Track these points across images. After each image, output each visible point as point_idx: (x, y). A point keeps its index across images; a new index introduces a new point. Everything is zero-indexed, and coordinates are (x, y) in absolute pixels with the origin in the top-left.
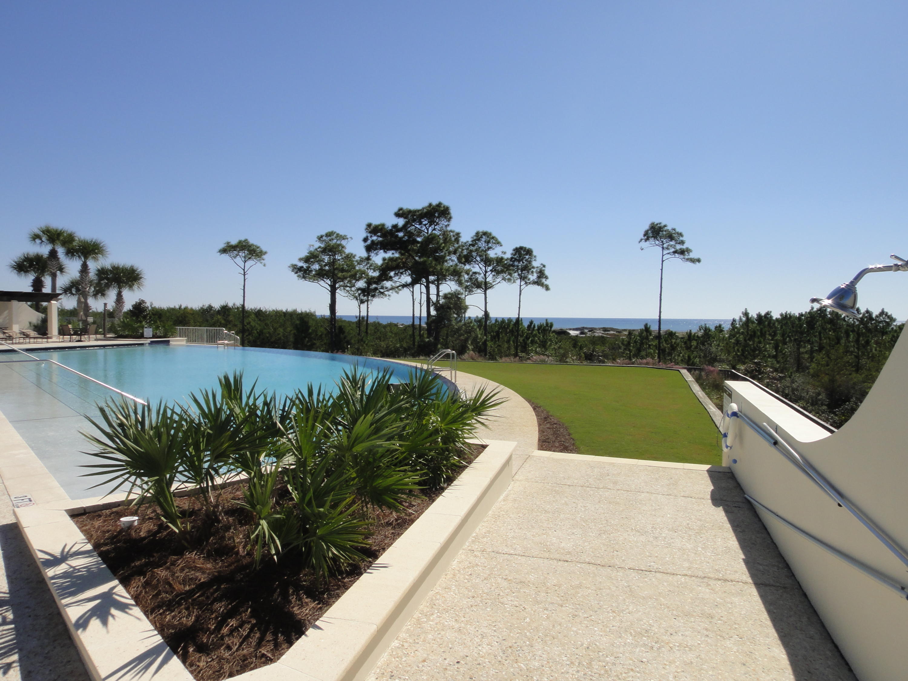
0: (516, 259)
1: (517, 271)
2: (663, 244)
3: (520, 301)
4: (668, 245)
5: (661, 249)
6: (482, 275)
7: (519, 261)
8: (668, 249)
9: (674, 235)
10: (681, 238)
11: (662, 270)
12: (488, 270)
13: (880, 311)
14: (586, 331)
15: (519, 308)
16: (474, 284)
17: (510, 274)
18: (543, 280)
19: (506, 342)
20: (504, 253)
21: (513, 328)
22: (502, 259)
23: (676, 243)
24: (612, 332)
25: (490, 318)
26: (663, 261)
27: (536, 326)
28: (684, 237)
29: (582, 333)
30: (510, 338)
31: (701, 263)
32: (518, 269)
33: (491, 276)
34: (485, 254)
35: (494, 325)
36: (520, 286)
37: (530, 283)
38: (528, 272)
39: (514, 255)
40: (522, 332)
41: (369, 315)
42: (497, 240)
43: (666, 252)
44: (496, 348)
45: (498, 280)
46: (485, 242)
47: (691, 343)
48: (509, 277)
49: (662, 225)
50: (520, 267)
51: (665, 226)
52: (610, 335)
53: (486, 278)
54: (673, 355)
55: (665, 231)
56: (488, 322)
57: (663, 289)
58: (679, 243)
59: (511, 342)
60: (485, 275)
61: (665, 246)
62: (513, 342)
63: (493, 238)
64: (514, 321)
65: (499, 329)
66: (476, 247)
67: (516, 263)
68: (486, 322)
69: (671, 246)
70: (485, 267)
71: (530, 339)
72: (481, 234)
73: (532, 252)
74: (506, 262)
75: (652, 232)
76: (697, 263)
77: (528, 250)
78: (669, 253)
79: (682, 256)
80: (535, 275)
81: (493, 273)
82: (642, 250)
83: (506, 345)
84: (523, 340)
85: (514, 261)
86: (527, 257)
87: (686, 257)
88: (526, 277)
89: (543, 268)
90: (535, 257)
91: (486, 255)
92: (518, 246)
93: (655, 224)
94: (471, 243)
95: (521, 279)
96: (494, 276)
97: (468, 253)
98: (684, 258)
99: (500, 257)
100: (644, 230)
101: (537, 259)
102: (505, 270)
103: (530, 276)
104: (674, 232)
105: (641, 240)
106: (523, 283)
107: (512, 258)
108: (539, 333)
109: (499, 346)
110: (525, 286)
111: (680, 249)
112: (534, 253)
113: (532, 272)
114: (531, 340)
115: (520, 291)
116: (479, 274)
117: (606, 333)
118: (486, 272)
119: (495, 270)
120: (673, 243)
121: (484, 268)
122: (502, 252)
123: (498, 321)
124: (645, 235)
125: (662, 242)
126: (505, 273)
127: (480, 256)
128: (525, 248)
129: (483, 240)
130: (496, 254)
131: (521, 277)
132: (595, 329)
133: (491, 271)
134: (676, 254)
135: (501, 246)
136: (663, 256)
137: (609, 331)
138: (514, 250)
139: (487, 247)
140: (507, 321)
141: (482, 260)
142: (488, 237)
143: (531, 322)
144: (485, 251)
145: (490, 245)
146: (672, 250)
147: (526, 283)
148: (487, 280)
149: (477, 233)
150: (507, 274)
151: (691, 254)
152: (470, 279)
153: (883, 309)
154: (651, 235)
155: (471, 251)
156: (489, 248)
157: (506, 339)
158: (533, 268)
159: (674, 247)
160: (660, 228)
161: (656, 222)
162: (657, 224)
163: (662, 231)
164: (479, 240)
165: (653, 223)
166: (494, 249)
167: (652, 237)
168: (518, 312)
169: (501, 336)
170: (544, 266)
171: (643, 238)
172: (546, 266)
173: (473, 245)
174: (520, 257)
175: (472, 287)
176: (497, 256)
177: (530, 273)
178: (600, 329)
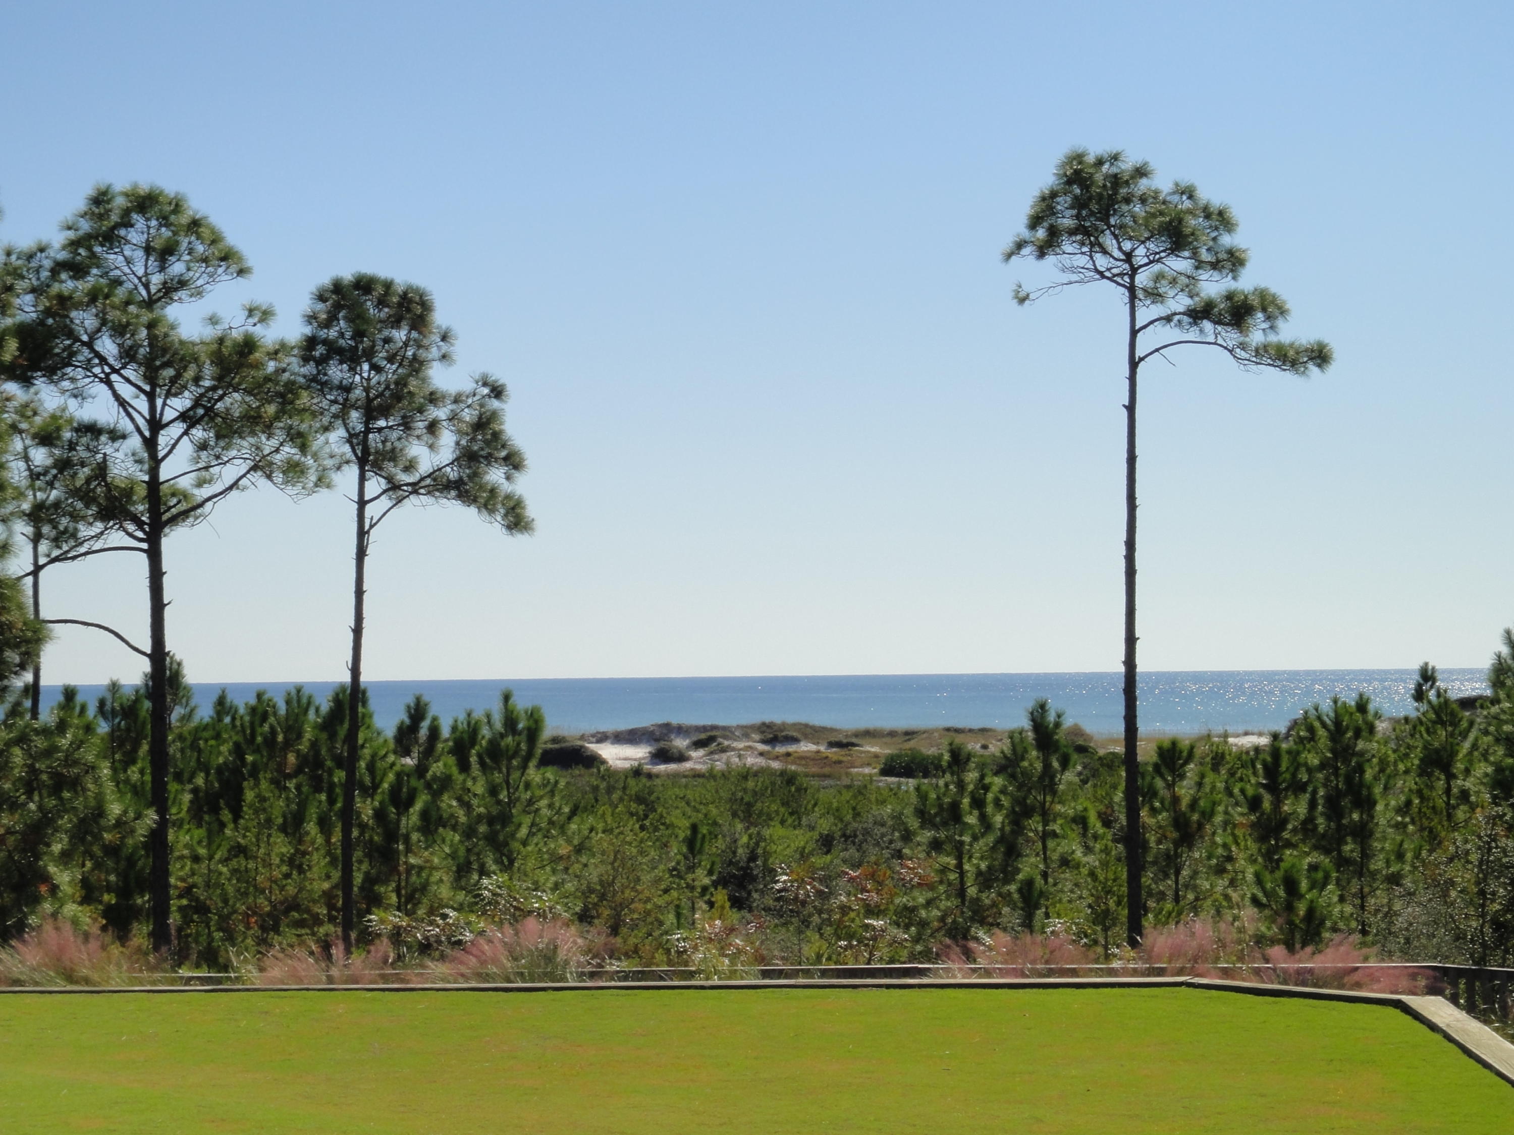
0: (334, 350)
1: (342, 415)
2: (1134, 270)
3: (359, 593)
4: (1159, 277)
5: (1122, 294)
6: (135, 442)
7: (351, 358)
8: (1155, 295)
9: (1192, 222)
10: (1226, 240)
11: (1131, 408)
12: (169, 415)
14: (680, 743)
15: (358, 631)
16: (85, 495)
17: (300, 439)
18: (495, 475)
19: (283, 829)
20: (265, 315)
21: (314, 745)
22: (248, 345)
23: (1199, 265)
24: (806, 747)
25: (188, 689)
26: (1134, 364)
27: (445, 732)
28: (1240, 229)
29: (662, 756)
30: (303, 806)
31: (1333, 368)
32: (347, 406)
33: (186, 448)
34: (146, 316)
35: (214, 730)
36: (362, 503)
37: (415, 489)
38: (406, 425)
39: (327, 324)
40: (371, 768)
42: (216, 240)
43: (1146, 312)
44: (225, 861)
45: (229, 473)
46: (148, 250)
47: (1277, 804)
48: (289, 451)
49: (1126, 165)
50: (358, 393)
51: (1141, 172)
52: (803, 758)
53: (155, 462)
54: (1185, 873)
55: (1143, 200)
56: (177, 713)
57: (1139, 512)
58: (1215, 266)
59: (311, 828)
60: (150, 444)
61: (1143, 279)
62: (324, 824)
63: (195, 225)
64: (325, 706)
65: (238, 751)
66: (93, 278)
67: (337, 372)
68: (160, 715)
69: (1174, 282)
70: (151, 397)
71: (418, 806)
72: (120, 202)
73: (426, 306)
74: (271, 366)
75: (1079, 204)
76: (1313, 368)
77: (404, 296)
78: (1168, 319)
79: (1231, 336)
80: (448, 440)
81: (198, 433)
82: (1022, 300)
83: (281, 846)
84: (380, 815)
85: (322, 361)
86: (400, 335)
87: (1257, 337)
88: (393, 455)
89: (495, 404)
90: (444, 338)
91: (151, 326)
92: (347, 274)
93: (1091, 159)
94: (63, 256)
95: (362, 462)
96: (203, 446)
97: (48, 312)
98: (1243, 346)
99: (237, 335)
100: (1037, 193)
101: (458, 348)
102: (271, 409)
103: (417, 450)
104: (1187, 204)
105: (1020, 245)
106: (375, 485)
107: (311, 342)
108: (464, 767)
109: (239, 851)
110: (385, 502)
111: (1230, 297)
112: (440, 317)
113: (433, 427)
114: (425, 815)
115: (362, 534)
116: (116, 435)
117: (780, 749)
118: (156, 425)
119: (211, 414)
120: (1180, 264)
121: (142, 404)
122: (251, 312)
123: (232, 711)
124: (1035, 222)
125: (1129, 257)
126: (268, 429)
127: (119, 330)
128: (388, 285)
129: (136, 236)
130: (213, 320)
131: (366, 451)
132: (727, 732)
133: (188, 418)
134: (1207, 325)
135: (241, 272)
136: (1134, 333)
137: (795, 740)
138: (321, 297)
139: (156, 280)
140: (282, 709)
141: (128, 355)
142: (165, 221)
143: (417, 712)
144: (150, 304)
145: (177, 268)
146: (1179, 303)
147: (393, 486)
148: (166, 472)
149: (101, 199)
150: (280, 435)
151: (1280, 323)
152: (63, 465)
154: (1067, 221)
155: (64, 302)
156: (170, 290)
157: (279, 807)
158: (434, 398)
159: (1190, 286)
160: (1116, 181)
161: (1095, 149)
162: (1100, 162)
163: (1127, 200)
164: (110, 238)
165: (1079, 157)
166: (199, 293)
167: (1072, 232)
168: (348, 655)
169: (249, 795)
170: (497, 392)
171: (1026, 234)
172: (511, 389)
173: (78, 270)
174: (359, 335)
175: (75, 517)
176: (218, 331)
177: (420, 426)
178: (746, 731)
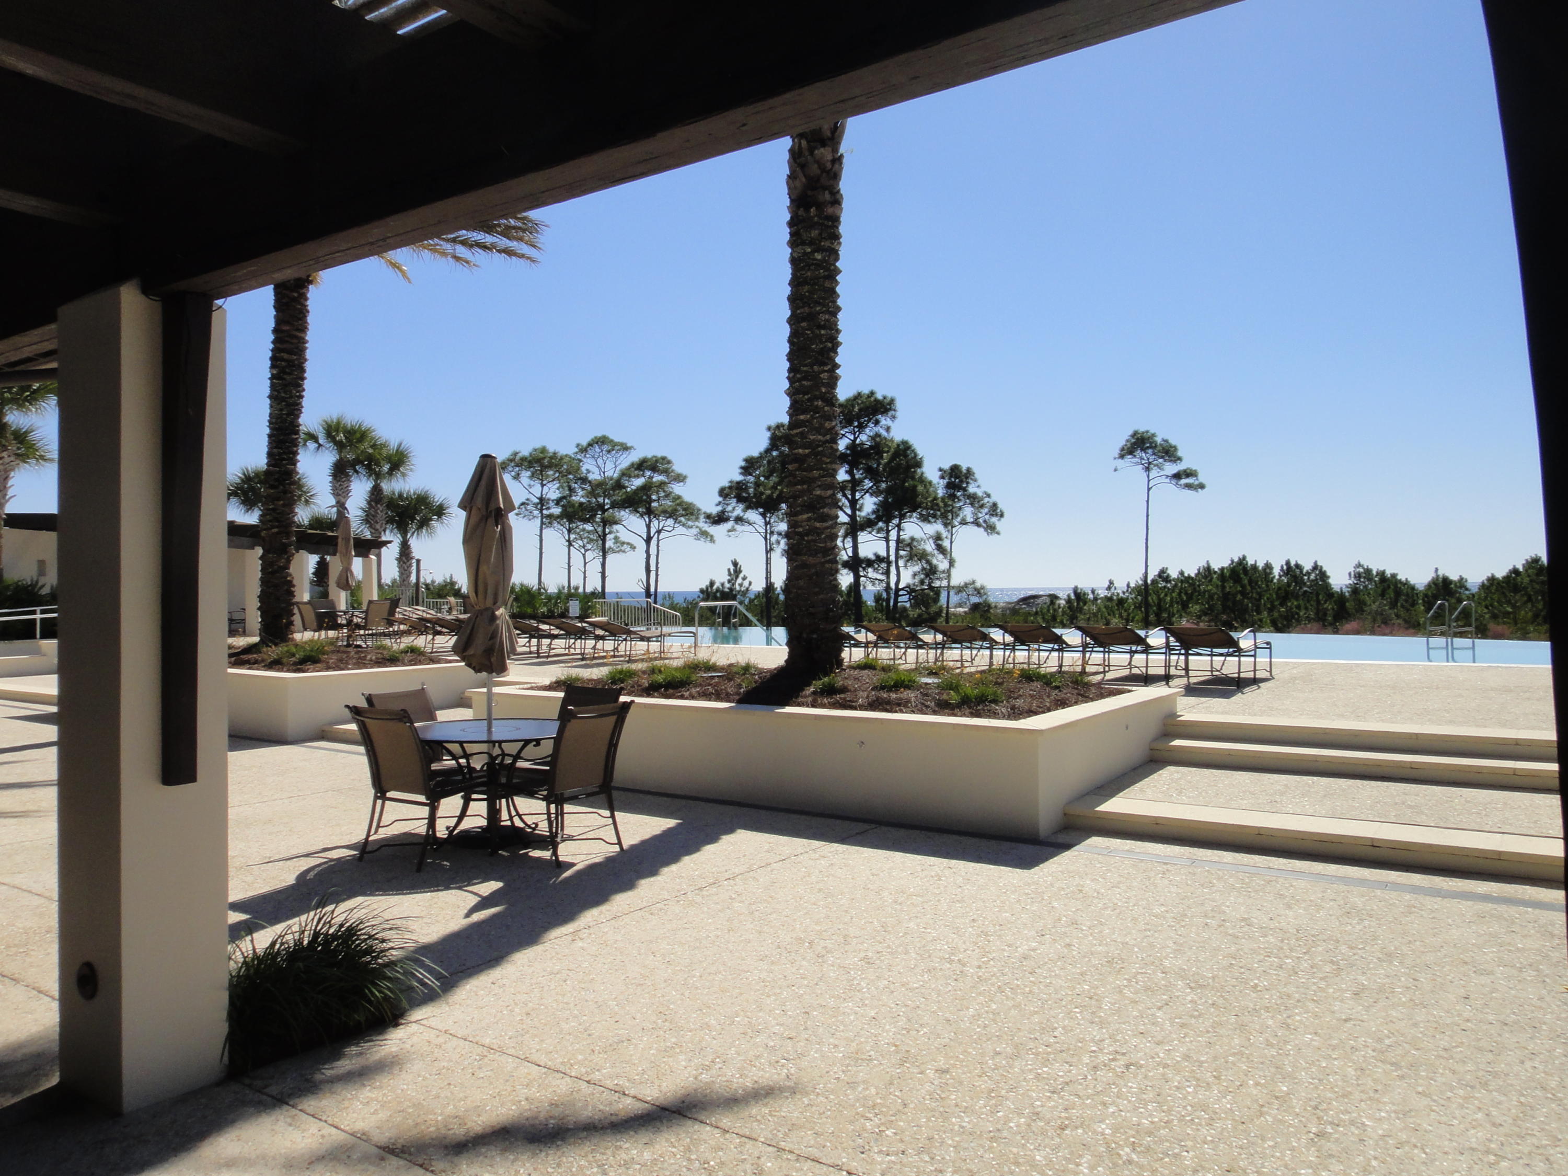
2: (1150, 463)
5: (1145, 470)
8: (1156, 470)
9: (1166, 449)
11: (1148, 502)
13: (1312, 564)
26: (1149, 489)
28: (1180, 451)
31: (1206, 490)
41: (607, 590)
43: (1153, 475)
49: (1150, 433)
51: (1153, 436)
55: (1154, 443)
61: (1152, 465)
75: (1134, 445)
76: (1201, 490)
93: (1140, 432)
100: (1121, 443)
104: (1166, 444)
125: (1148, 459)
136: (1149, 481)
153: (1316, 563)
162: (1143, 433)
163: (1149, 443)
165: (1137, 432)
167: (1133, 452)
171: (1118, 454)
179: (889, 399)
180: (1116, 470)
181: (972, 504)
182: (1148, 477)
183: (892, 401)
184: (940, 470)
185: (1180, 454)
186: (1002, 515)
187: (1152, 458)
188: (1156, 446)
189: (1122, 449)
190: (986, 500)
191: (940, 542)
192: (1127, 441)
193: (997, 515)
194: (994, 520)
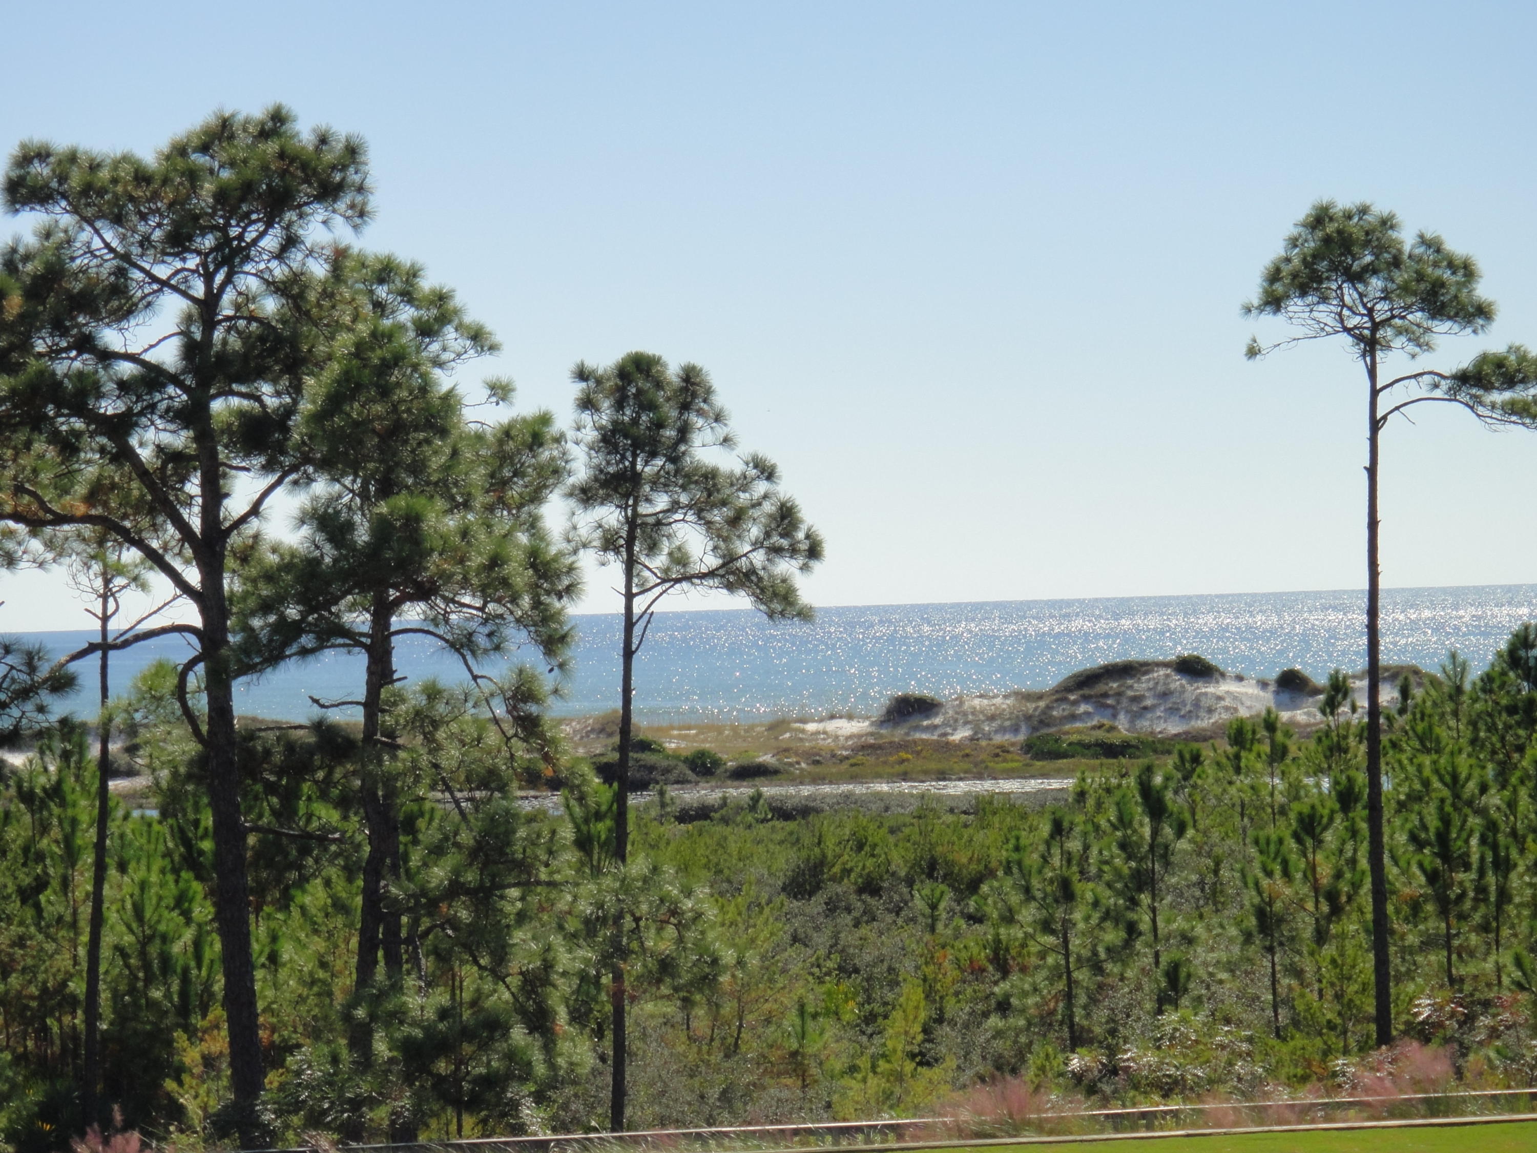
2: (1376, 325)
10: (1472, 292)
11: (1372, 471)
26: (1375, 425)
49: (1374, 217)
51: (1388, 223)
125: (1370, 311)
136: (1375, 393)
179: (339, 146)
180: (1253, 352)
181: (700, 510)
182: (1372, 373)
183: (352, 152)
184: (582, 375)
185: (1483, 291)
186: (814, 551)
187: (1382, 310)
188: (1396, 262)
189: (1274, 276)
190: (761, 487)
191: (533, 709)
192: (1294, 242)
193: (793, 551)
194: (786, 567)
